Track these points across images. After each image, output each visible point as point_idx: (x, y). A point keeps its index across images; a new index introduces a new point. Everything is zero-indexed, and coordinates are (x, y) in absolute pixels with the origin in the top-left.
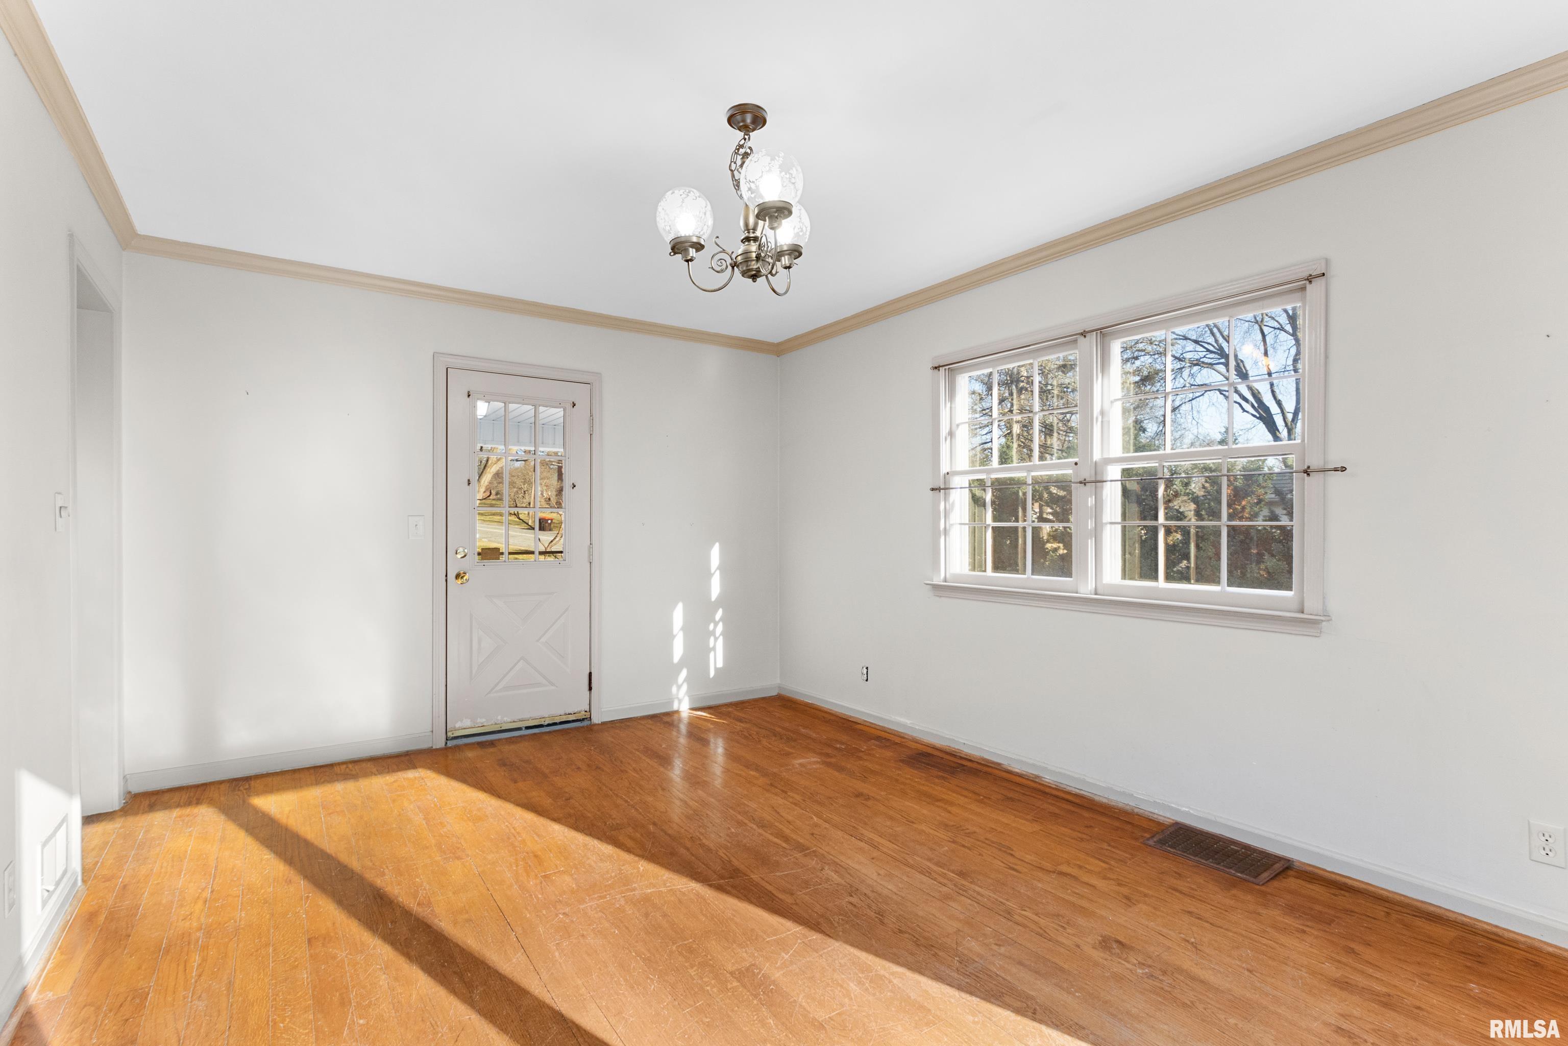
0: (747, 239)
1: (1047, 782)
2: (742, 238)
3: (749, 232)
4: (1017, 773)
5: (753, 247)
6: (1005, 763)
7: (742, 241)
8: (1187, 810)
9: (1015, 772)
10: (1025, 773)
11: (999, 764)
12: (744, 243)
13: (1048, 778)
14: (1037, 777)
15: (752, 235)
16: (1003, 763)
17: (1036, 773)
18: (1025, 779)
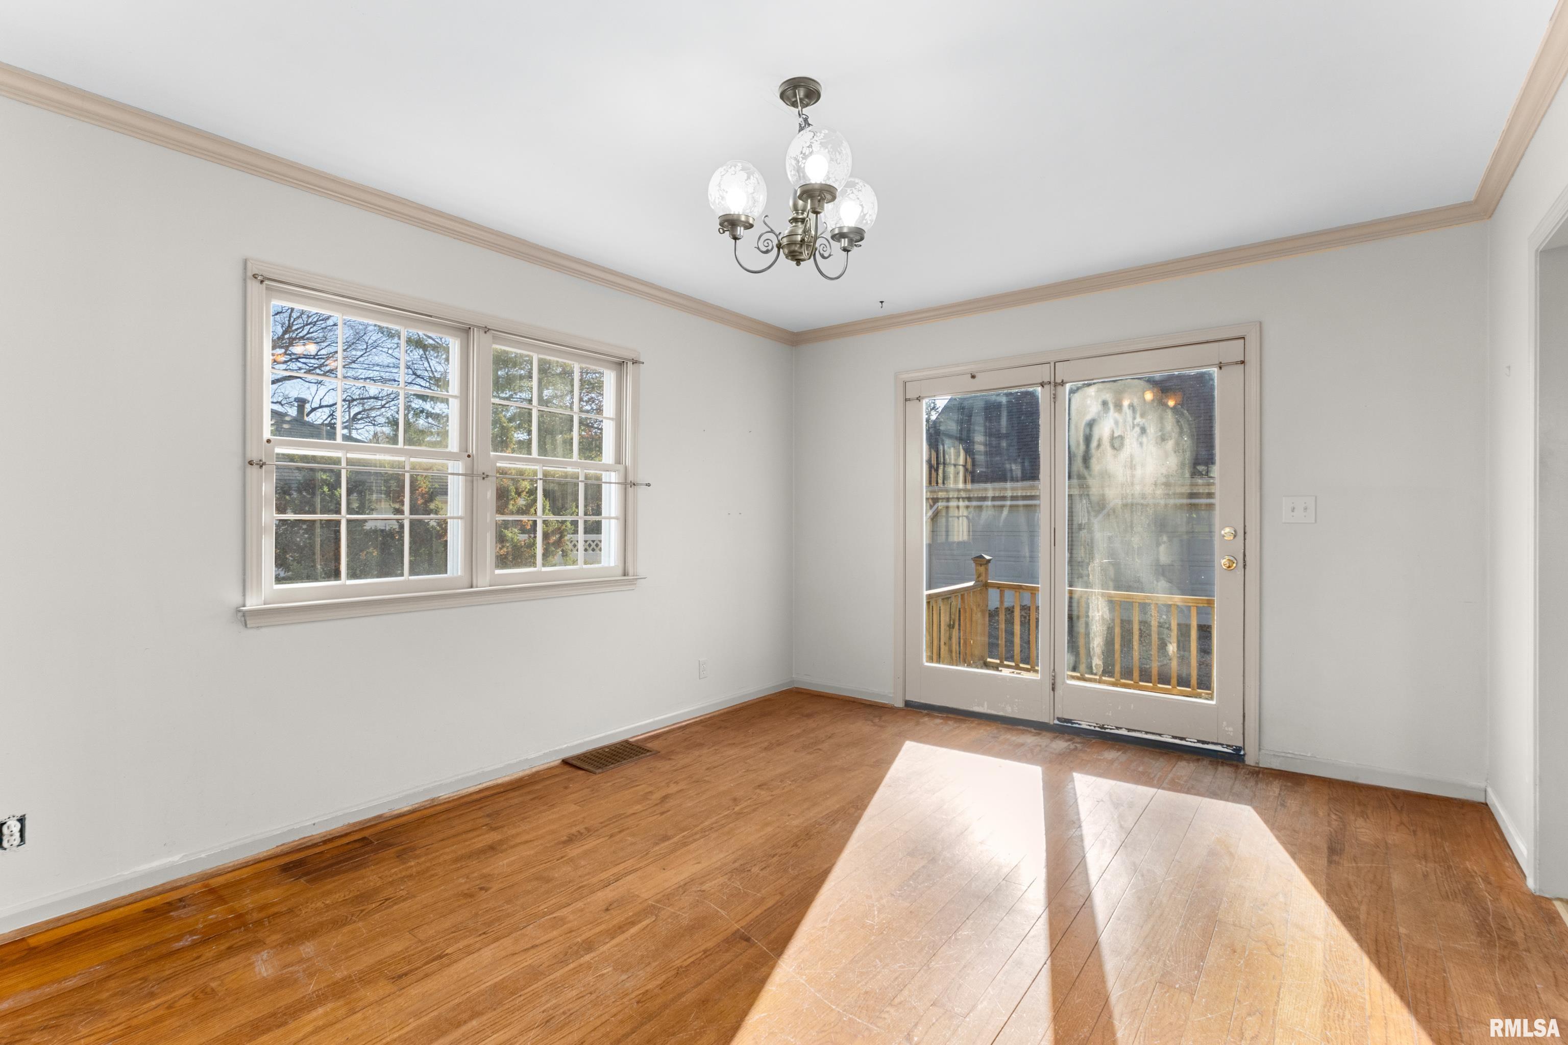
0: (795, 220)
1: (446, 799)
2: (790, 218)
3: (797, 213)
4: (408, 811)
5: (800, 228)
6: (384, 811)
7: (789, 221)
8: (566, 746)
9: (405, 812)
10: (416, 806)
11: (380, 816)
12: (791, 223)
13: (444, 794)
14: (433, 800)
15: (801, 217)
16: (381, 813)
17: (428, 798)
18: (422, 810)
